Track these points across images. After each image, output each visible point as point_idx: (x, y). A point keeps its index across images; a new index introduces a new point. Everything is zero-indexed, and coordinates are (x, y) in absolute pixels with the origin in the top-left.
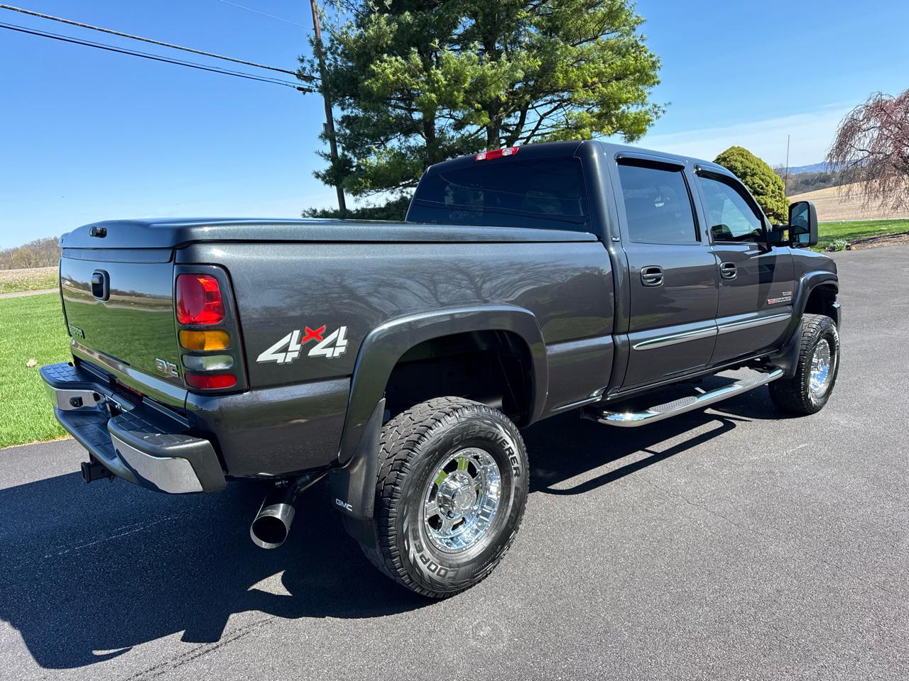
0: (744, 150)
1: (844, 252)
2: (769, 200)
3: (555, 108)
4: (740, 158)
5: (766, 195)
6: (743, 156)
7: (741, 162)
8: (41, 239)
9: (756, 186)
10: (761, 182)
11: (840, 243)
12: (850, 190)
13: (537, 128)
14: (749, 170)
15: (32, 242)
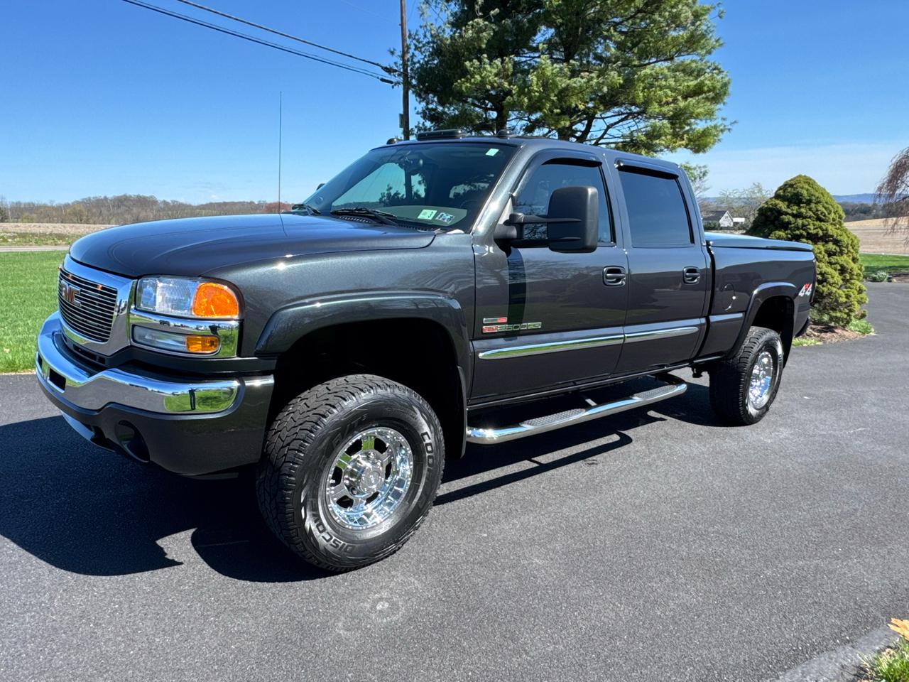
0: (811, 179)
1: (885, 283)
2: (830, 227)
3: (622, 120)
4: (807, 186)
5: (827, 222)
6: (809, 184)
7: (807, 190)
8: (92, 196)
9: (819, 213)
10: (824, 210)
11: (883, 274)
12: (896, 223)
13: (602, 137)
14: (813, 198)
15: (83, 199)
